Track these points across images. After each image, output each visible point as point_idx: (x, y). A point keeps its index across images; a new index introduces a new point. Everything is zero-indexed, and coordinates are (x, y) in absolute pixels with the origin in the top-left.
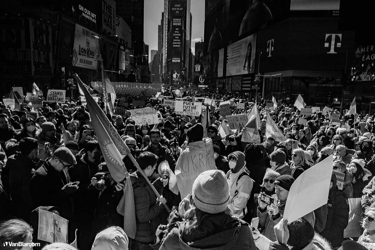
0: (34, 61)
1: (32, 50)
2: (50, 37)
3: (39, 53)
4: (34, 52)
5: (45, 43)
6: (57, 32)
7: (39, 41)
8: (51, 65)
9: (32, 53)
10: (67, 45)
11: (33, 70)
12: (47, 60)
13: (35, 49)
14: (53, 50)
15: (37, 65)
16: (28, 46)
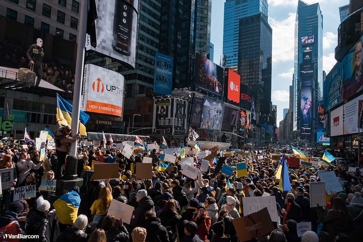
0: (175, 126)
1: (174, 118)
2: (186, 109)
3: (178, 120)
4: (175, 119)
5: (182, 113)
6: (191, 104)
7: (179, 112)
8: (185, 128)
9: (174, 120)
10: (197, 113)
11: (173, 131)
12: (183, 125)
13: (175, 117)
14: (188, 117)
15: (176, 128)
16: (172, 116)
